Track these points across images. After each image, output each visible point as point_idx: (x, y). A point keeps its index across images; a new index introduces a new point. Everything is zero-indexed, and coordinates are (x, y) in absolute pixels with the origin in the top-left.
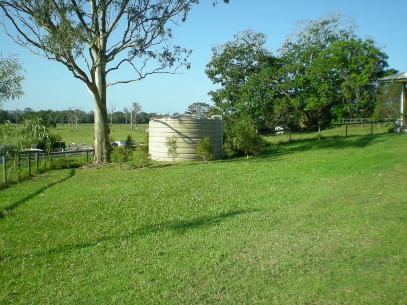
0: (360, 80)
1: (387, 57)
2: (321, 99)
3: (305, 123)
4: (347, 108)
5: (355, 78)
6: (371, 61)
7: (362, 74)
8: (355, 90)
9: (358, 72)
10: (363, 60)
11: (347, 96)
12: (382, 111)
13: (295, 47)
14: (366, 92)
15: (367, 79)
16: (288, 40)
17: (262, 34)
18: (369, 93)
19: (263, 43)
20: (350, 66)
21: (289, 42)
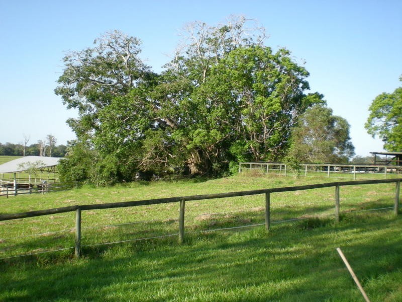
0: (269, 106)
1: (308, 74)
2: (212, 132)
3: (196, 165)
4: (251, 145)
5: (261, 103)
6: (284, 78)
7: (272, 96)
8: (262, 120)
9: (267, 95)
10: (273, 76)
11: (250, 128)
12: (299, 151)
13: (188, 62)
14: (278, 123)
15: (279, 104)
16: (178, 54)
17: (135, 39)
18: (281, 124)
19: (138, 52)
20: (254, 85)
21: (180, 55)
